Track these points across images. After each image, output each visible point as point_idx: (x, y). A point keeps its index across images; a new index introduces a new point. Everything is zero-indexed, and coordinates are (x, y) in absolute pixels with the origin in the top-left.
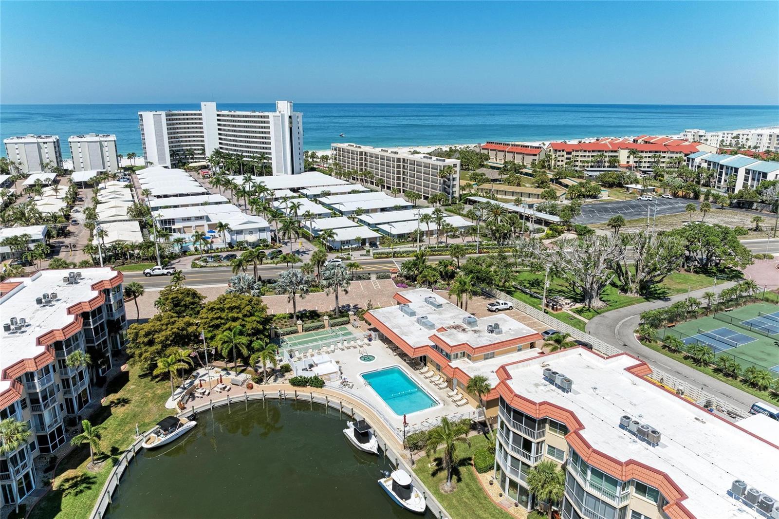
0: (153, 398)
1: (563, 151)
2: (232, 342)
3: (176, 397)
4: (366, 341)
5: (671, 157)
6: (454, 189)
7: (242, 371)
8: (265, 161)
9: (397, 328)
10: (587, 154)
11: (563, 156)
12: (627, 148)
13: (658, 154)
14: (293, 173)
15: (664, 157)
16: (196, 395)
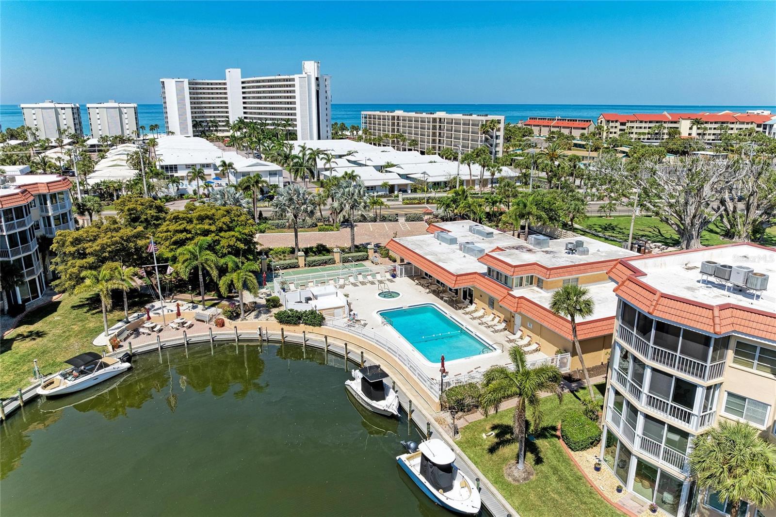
0: (80, 332)
1: (616, 121)
2: (197, 260)
3: (110, 332)
4: (388, 276)
5: (741, 129)
6: (497, 149)
7: (213, 305)
8: (290, 128)
9: (432, 255)
10: (643, 125)
11: (616, 127)
12: (689, 118)
13: (725, 125)
14: (319, 138)
15: (732, 129)
16: (141, 330)
